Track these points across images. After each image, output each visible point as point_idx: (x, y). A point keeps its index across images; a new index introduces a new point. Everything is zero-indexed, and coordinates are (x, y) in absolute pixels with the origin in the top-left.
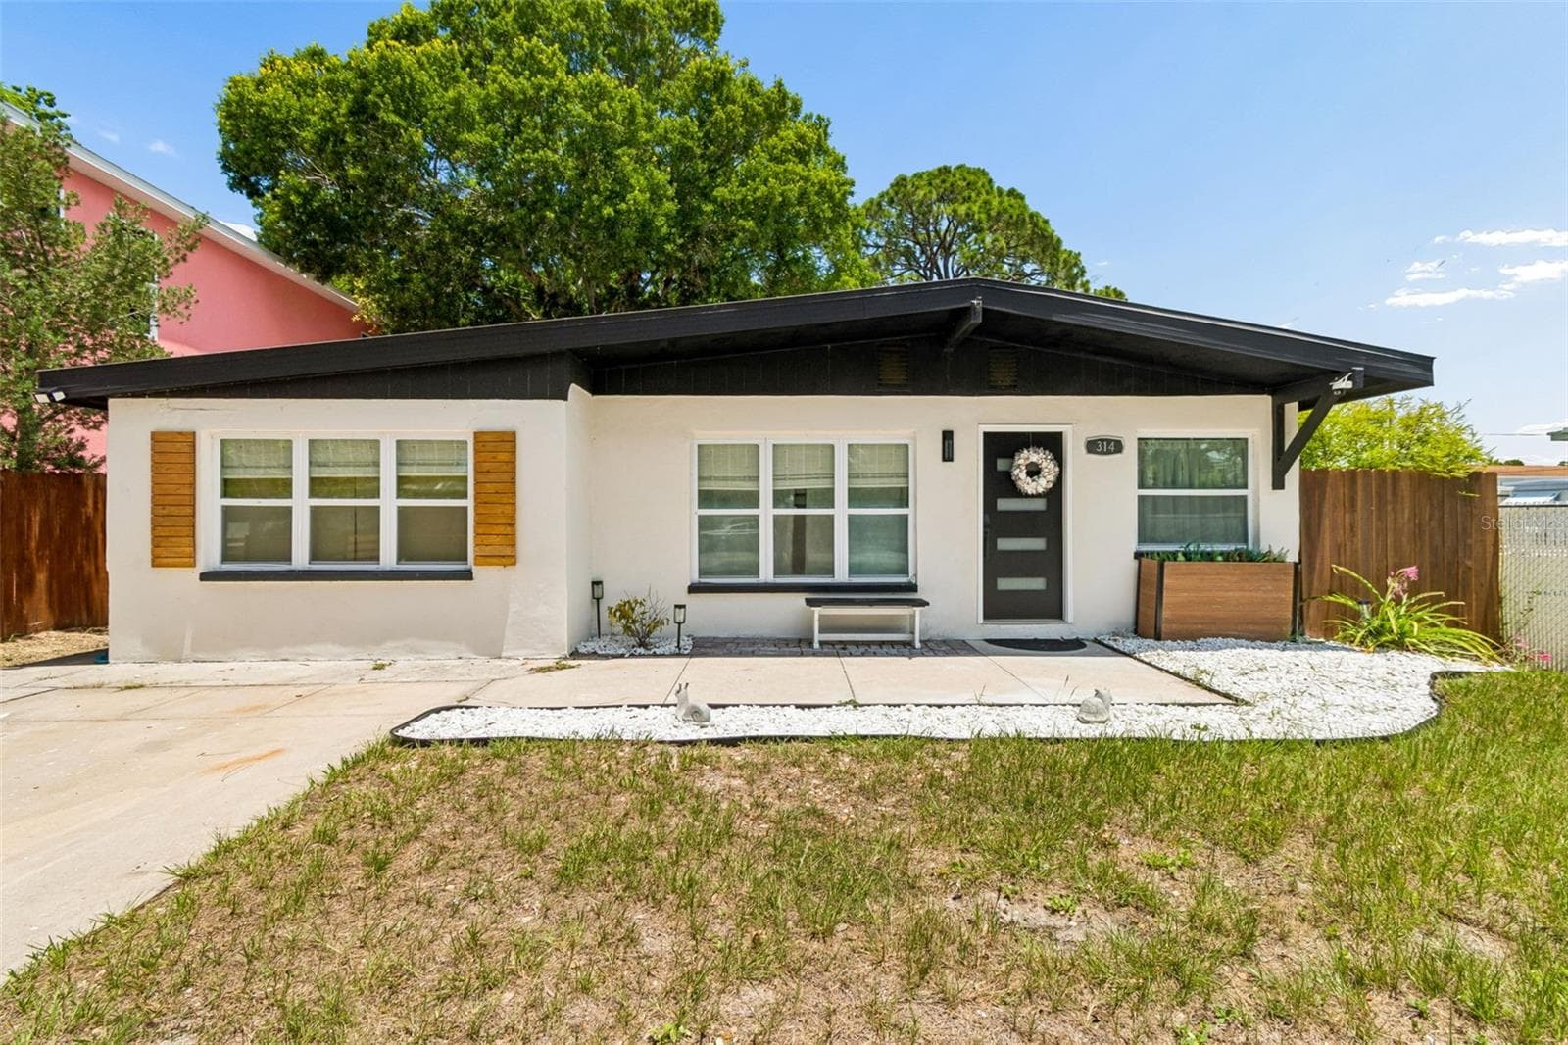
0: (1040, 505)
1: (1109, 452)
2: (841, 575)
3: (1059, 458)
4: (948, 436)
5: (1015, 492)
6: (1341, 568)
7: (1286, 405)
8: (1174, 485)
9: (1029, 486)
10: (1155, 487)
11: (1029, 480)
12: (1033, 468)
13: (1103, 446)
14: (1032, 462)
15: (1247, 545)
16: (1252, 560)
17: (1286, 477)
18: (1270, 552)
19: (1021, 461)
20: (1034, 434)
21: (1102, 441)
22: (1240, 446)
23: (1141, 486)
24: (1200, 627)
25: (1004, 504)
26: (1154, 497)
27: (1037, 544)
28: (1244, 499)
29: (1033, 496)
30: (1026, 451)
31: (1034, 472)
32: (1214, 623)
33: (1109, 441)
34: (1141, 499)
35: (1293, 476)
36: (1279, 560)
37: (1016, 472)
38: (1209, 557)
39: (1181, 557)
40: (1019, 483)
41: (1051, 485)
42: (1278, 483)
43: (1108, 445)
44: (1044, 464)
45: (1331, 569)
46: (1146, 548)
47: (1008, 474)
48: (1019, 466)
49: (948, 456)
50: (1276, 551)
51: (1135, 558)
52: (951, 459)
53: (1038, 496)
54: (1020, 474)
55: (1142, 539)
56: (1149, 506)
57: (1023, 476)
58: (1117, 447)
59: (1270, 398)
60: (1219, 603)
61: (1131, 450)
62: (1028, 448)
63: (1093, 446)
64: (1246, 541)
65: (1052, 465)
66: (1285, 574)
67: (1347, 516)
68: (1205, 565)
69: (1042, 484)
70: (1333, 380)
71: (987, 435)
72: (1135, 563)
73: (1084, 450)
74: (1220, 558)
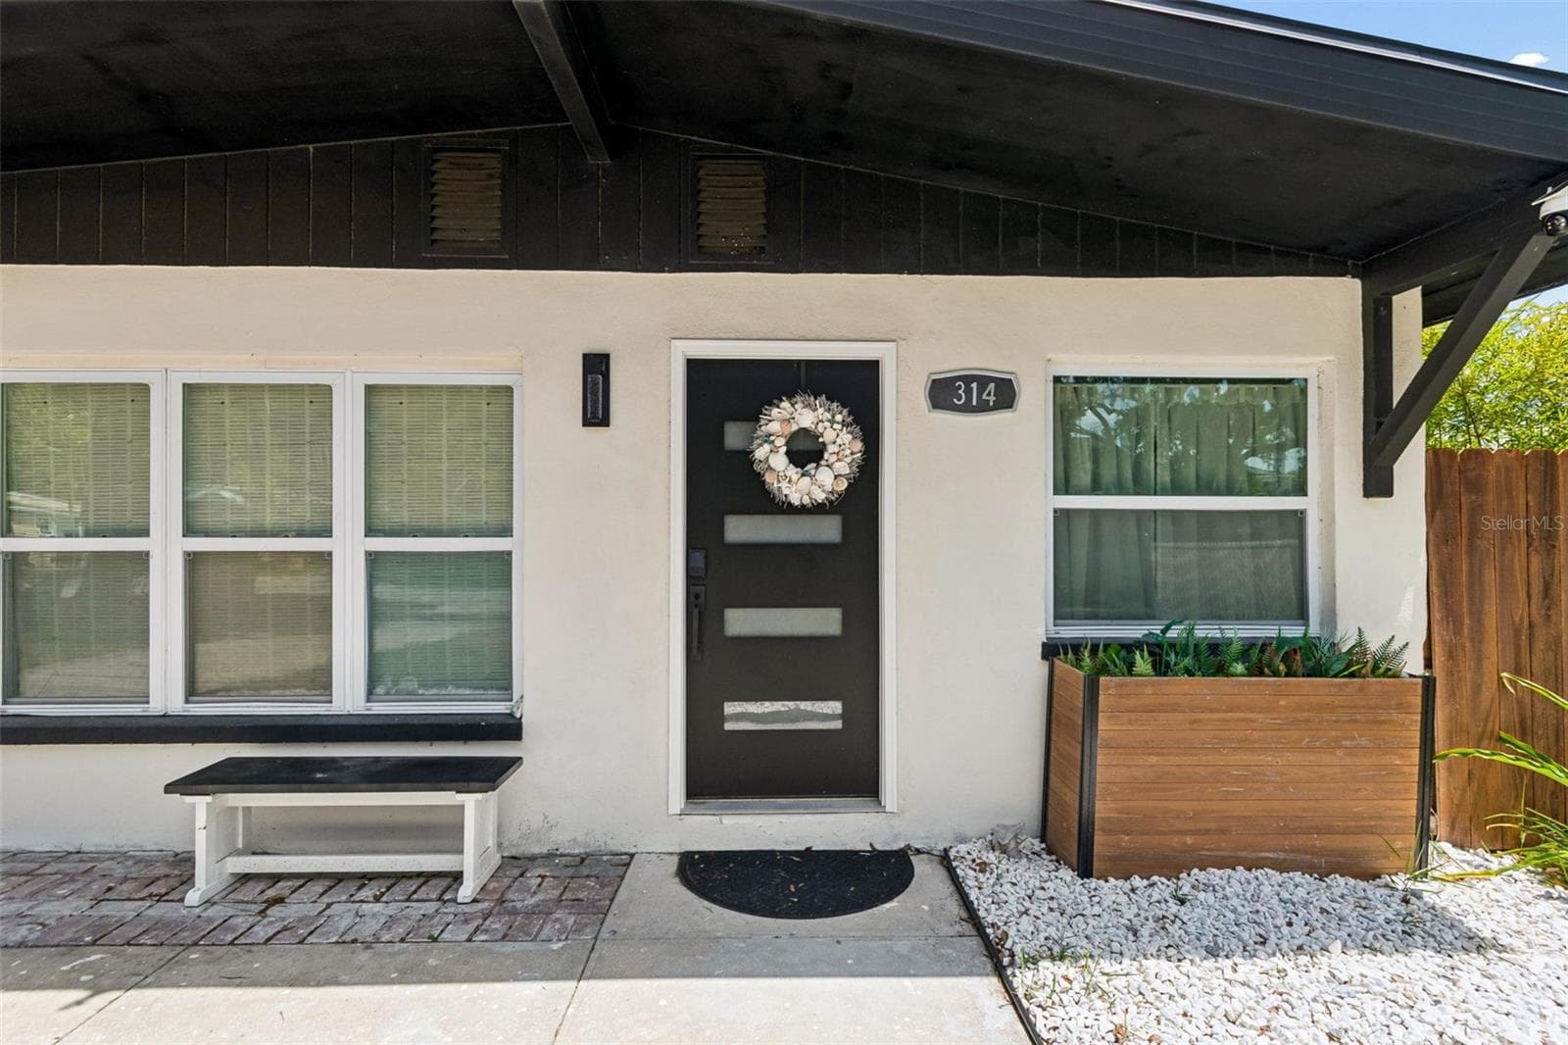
0: (829, 530)
1: (983, 408)
2: (348, 697)
3: (867, 421)
4: (596, 366)
5: (766, 502)
6: (1524, 683)
7: (1395, 298)
8: (1140, 488)
9: (796, 486)
10: (1096, 488)
11: (793, 472)
12: (802, 445)
13: (968, 391)
14: (804, 431)
15: (1307, 625)
16: (1318, 671)
17: (1395, 467)
18: (1360, 644)
19: (774, 427)
20: (810, 364)
21: (968, 379)
22: (1290, 395)
23: (1064, 486)
24: (1189, 840)
25: (740, 529)
26: (1096, 514)
27: (824, 621)
28: (1299, 517)
29: (802, 510)
30: (785, 404)
31: (806, 452)
32: (1223, 831)
33: (983, 381)
34: (1062, 517)
35: (1411, 468)
36: (1382, 666)
37: (760, 453)
38: (1212, 659)
39: (1142, 663)
40: (769, 478)
41: (843, 485)
42: (1378, 482)
43: (981, 390)
44: (828, 436)
45: (1500, 679)
46: (1070, 632)
47: (745, 457)
48: (768, 438)
49: (596, 413)
50: (1374, 645)
51: (1045, 656)
52: (605, 422)
53: (818, 509)
54: (773, 460)
55: (1063, 610)
56: (1082, 531)
57: (780, 461)
58: (1003, 394)
59: (1357, 283)
60: (1237, 780)
61: (1035, 404)
62: (790, 396)
63: (944, 393)
64: (1302, 615)
65: (846, 437)
66: (1400, 706)
67: (1535, 560)
68: (1201, 687)
69: (825, 482)
70: (1543, 193)
71: (695, 367)
72: (1043, 668)
73: (923, 402)
74: (1239, 668)
